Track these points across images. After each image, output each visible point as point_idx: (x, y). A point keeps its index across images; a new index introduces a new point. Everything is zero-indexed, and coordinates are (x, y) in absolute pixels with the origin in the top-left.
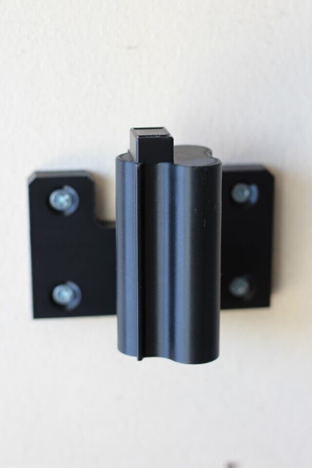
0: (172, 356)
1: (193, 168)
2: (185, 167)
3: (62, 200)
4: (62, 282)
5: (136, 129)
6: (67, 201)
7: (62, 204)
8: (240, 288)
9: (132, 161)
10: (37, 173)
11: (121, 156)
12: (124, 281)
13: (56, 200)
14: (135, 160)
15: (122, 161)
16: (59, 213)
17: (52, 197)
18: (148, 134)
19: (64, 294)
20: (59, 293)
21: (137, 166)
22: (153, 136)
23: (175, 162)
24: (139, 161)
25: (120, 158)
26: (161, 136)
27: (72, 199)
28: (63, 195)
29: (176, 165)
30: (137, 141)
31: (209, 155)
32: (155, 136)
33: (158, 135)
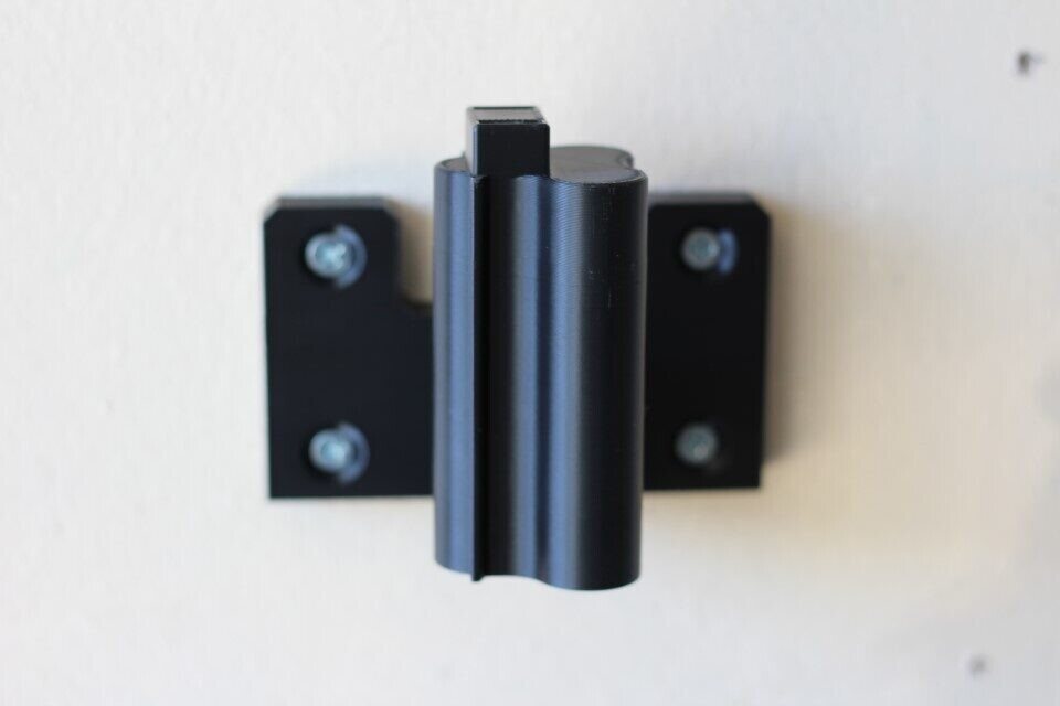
0: (542, 573)
1: (586, 186)
2: (570, 183)
3: (332, 255)
4: (329, 425)
5: (477, 108)
6: (343, 257)
7: (330, 265)
8: (699, 446)
9: (465, 172)
10: (283, 200)
11: (445, 163)
12: (448, 419)
13: (319, 255)
14: (471, 168)
15: (446, 172)
16: (323, 282)
17: (313, 249)
18: (499, 119)
19: (334, 450)
20: (324, 448)
21: (472, 181)
22: (508, 121)
23: (553, 174)
24: (480, 172)
25: (442, 167)
26: (526, 121)
27: (352, 253)
28: (333, 244)
29: (553, 181)
30: (476, 130)
31: (625, 164)
32: (513, 121)
33: (520, 121)
